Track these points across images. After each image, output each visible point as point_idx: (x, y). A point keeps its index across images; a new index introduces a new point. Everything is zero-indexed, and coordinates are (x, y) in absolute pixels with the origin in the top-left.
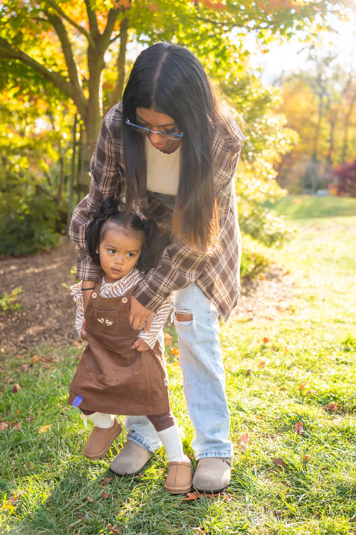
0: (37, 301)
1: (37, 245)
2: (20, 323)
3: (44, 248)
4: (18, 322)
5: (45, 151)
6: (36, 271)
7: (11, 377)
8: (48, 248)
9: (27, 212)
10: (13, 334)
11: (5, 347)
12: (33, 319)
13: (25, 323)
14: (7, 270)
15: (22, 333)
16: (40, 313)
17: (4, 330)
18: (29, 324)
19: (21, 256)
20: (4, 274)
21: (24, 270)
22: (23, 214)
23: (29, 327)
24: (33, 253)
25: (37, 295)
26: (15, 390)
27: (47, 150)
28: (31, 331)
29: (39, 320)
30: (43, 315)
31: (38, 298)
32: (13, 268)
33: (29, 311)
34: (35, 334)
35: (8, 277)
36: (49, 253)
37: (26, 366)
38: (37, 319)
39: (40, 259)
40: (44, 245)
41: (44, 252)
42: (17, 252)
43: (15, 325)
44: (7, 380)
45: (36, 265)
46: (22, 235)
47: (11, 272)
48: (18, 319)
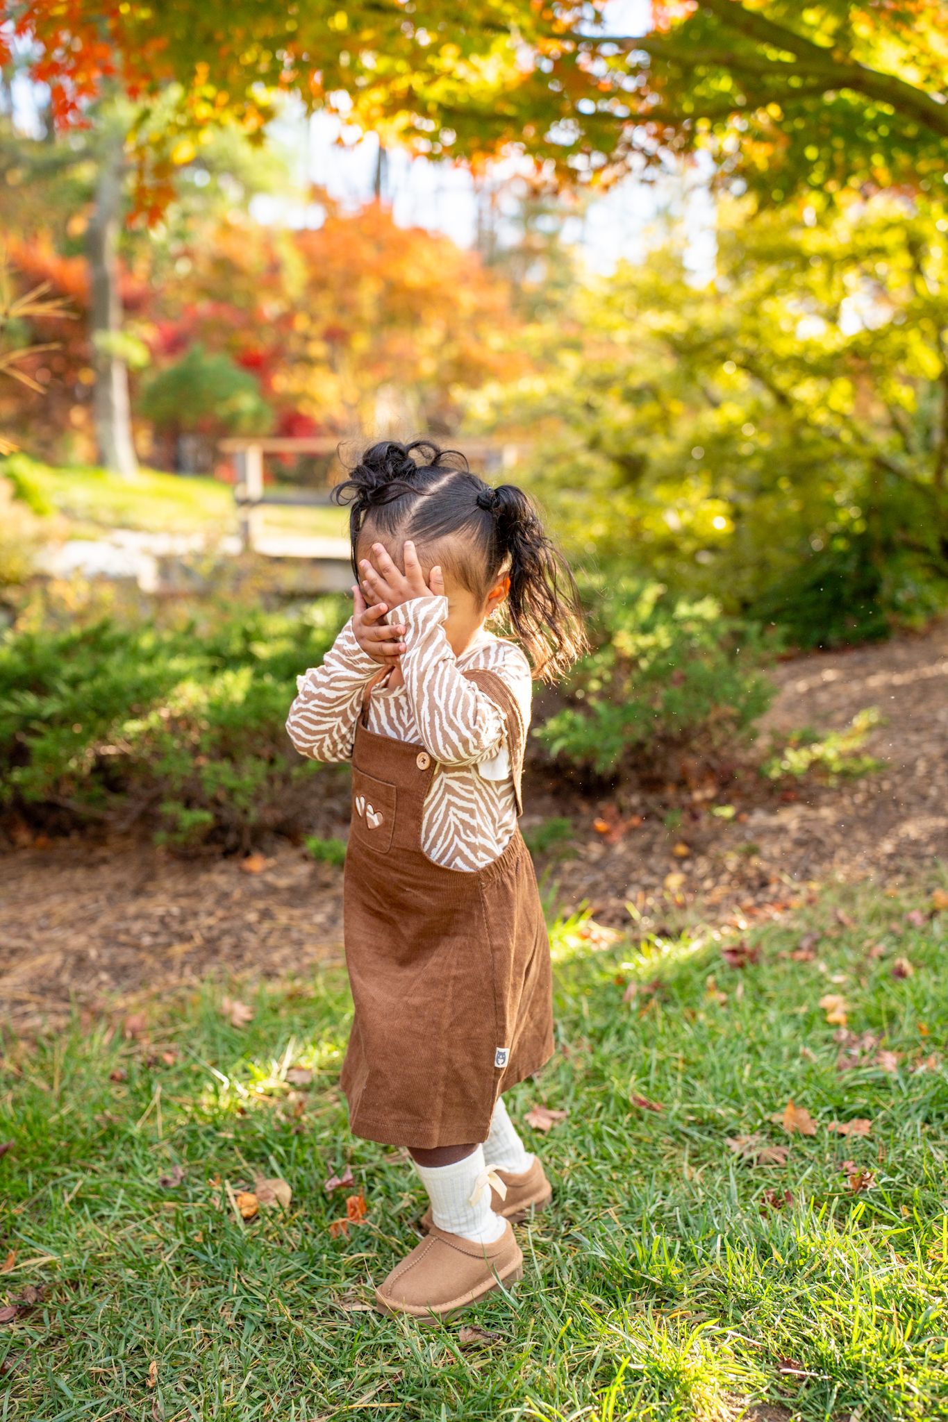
0: (915, 753)
1: (887, 616)
2: (877, 809)
3: (907, 622)
4: (871, 805)
5: (902, 354)
6: (898, 679)
7: (878, 941)
8: (919, 621)
9: (859, 527)
10: (861, 835)
11: (846, 868)
12: (913, 799)
13: (891, 807)
14: (816, 681)
15: (885, 834)
16: (930, 785)
17: (836, 826)
18: (903, 810)
19: (848, 645)
20: (811, 692)
21: (862, 678)
22: (845, 533)
23: (903, 819)
24: (877, 637)
25: (914, 738)
26: (900, 973)
27: (908, 351)
28: (911, 829)
29: (929, 803)
30: (940, 788)
31: (918, 745)
32: (829, 675)
33: (897, 779)
34: (924, 838)
35: (823, 697)
36: (925, 636)
37: (917, 917)
38: (924, 798)
39: (900, 653)
40: (909, 612)
41: (908, 634)
42: (833, 637)
43: (863, 813)
44: (870, 948)
45: (895, 666)
46: (847, 591)
47: (826, 686)
48: (871, 797)
